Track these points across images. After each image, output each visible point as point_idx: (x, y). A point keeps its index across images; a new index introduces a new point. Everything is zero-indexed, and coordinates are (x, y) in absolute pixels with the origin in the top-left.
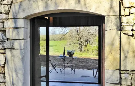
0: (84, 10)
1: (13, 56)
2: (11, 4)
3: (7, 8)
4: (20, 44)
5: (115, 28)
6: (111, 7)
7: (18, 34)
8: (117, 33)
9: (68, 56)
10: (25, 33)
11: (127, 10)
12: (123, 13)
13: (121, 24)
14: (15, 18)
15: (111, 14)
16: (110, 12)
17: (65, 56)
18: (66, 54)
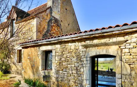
0: (108, 54)
1: (86, 69)
2: (86, 53)
3: (84, 54)
4: (88, 65)
5: (119, 60)
6: (118, 53)
7: (87, 62)
8: (120, 62)
9: (110, 71)
10: (90, 62)
11: (124, 54)
12: (122, 55)
13: (121, 59)
14: (87, 57)
15: (118, 55)
16: (117, 55)
17: (109, 71)
18: (109, 70)
